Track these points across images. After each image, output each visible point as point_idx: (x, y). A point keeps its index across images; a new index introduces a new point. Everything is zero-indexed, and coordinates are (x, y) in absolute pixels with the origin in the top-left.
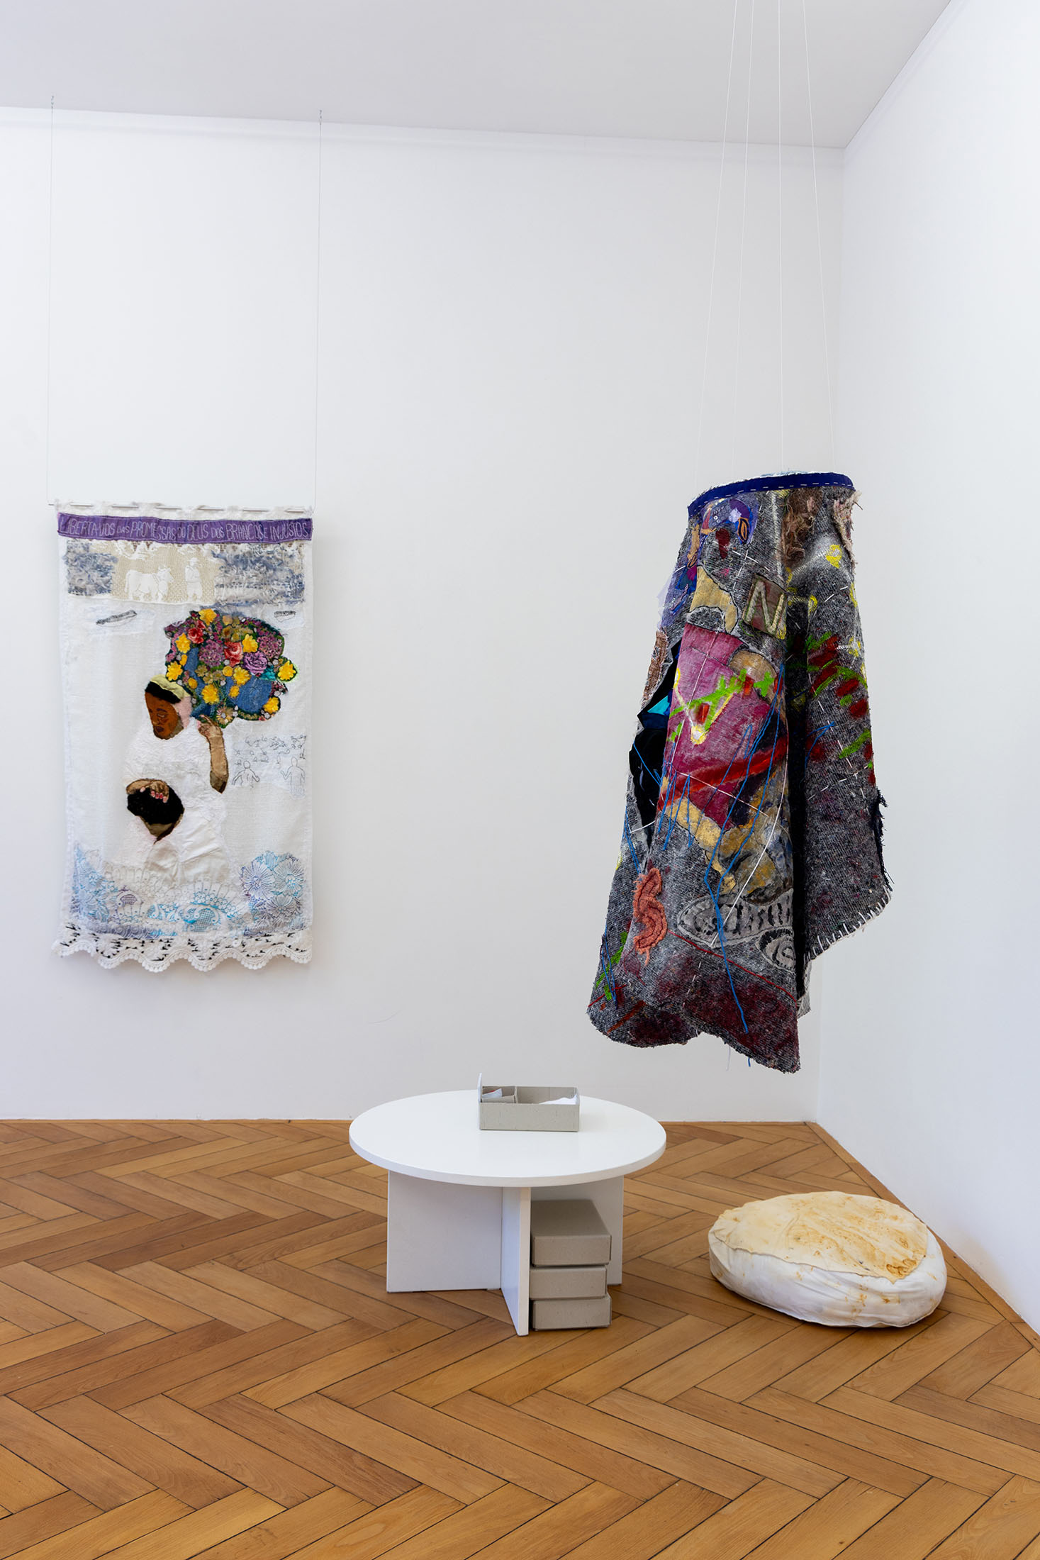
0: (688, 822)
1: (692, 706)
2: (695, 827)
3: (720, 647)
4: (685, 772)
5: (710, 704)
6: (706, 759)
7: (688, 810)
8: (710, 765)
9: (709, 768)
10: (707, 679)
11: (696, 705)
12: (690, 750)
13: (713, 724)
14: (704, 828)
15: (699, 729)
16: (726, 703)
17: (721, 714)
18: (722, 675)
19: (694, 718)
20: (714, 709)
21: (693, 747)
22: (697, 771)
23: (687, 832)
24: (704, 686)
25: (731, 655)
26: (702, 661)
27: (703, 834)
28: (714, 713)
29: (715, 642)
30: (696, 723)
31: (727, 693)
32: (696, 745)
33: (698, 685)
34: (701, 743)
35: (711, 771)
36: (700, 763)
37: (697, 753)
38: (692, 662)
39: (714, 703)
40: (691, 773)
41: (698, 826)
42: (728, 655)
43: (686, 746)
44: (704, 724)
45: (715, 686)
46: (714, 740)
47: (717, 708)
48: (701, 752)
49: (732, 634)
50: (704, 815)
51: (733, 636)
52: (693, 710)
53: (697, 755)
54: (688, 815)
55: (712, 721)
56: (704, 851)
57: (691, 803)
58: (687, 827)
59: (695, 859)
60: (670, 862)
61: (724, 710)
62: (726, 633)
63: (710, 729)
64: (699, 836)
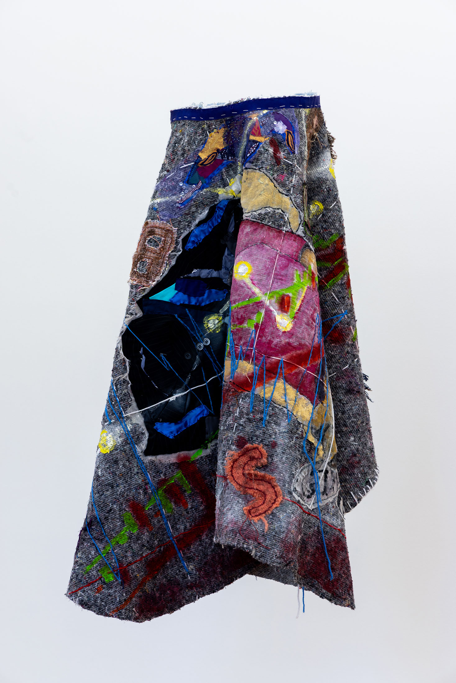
0: (286, 401)
1: (272, 297)
2: (293, 405)
3: (289, 245)
4: (276, 356)
5: (291, 295)
6: (295, 344)
7: (285, 389)
8: (299, 349)
9: (298, 352)
10: (283, 272)
11: (277, 296)
12: (278, 336)
13: (297, 313)
14: (301, 405)
15: (285, 318)
16: (303, 295)
17: (301, 304)
18: (297, 270)
19: (277, 307)
20: (295, 300)
21: (281, 334)
22: (289, 355)
23: (285, 409)
24: (282, 280)
25: (300, 252)
26: (274, 256)
27: (300, 410)
28: (296, 304)
29: (283, 240)
30: (280, 312)
31: (303, 286)
32: (284, 332)
33: (274, 278)
34: (289, 329)
35: (301, 354)
36: (290, 348)
37: (286, 339)
38: (265, 256)
39: (293, 294)
40: (283, 357)
41: (295, 404)
42: (297, 252)
43: (272, 333)
44: (289, 313)
45: (293, 279)
46: (300, 328)
47: (297, 299)
48: (290, 338)
49: (297, 233)
50: (298, 393)
51: (298, 236)
52: (273, 300)
53: (287, 340)
54: (285, 395)
55: (295, 311)
56: (302, 425)
57: (287, 384)
58: (285, 405)
59: (295, 433)
60: (273, 437)
61: (303, 301)
62: (292, 232)
63: (295, 318)
64: (297, 412)
